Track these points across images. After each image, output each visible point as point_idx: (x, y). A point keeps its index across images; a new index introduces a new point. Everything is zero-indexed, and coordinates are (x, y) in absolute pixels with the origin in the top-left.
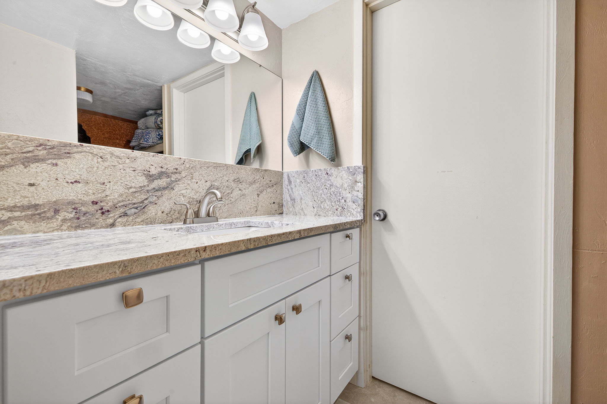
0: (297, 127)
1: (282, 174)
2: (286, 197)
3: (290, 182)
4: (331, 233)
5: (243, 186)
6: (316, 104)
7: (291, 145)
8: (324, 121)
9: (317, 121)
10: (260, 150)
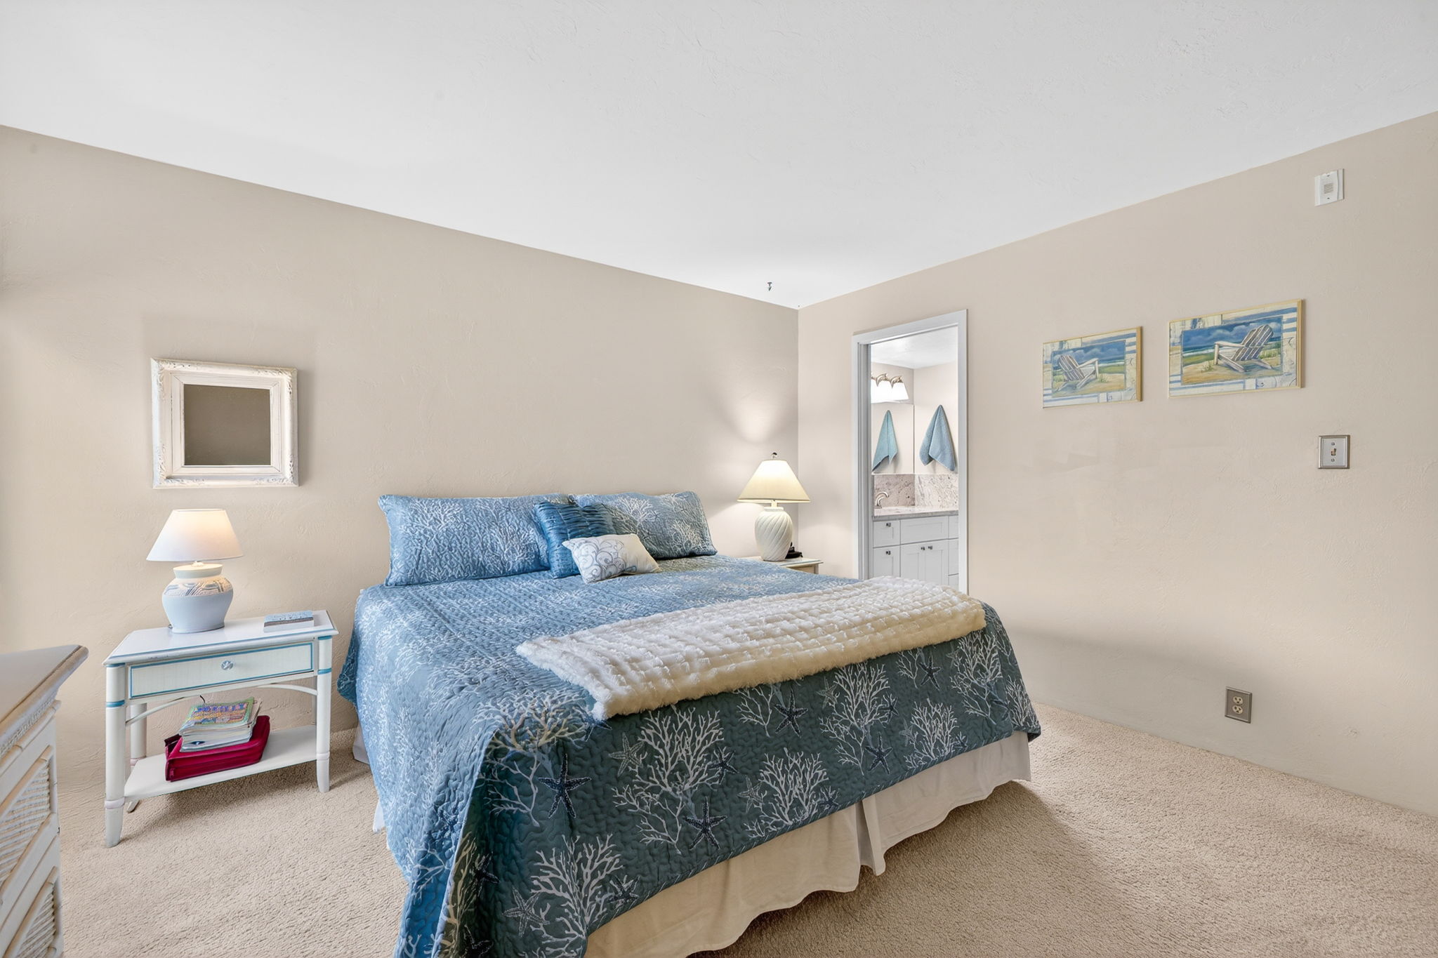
0: (927, 445)
1: (914, 476)
2: (917, 492)
3: (920, 483)
4: (949, 516)
5: (891, 487)
6: (941, 432)
7: (922, 458)
8: (947, 443)
9: (941, 441)
10: (896, 458)
